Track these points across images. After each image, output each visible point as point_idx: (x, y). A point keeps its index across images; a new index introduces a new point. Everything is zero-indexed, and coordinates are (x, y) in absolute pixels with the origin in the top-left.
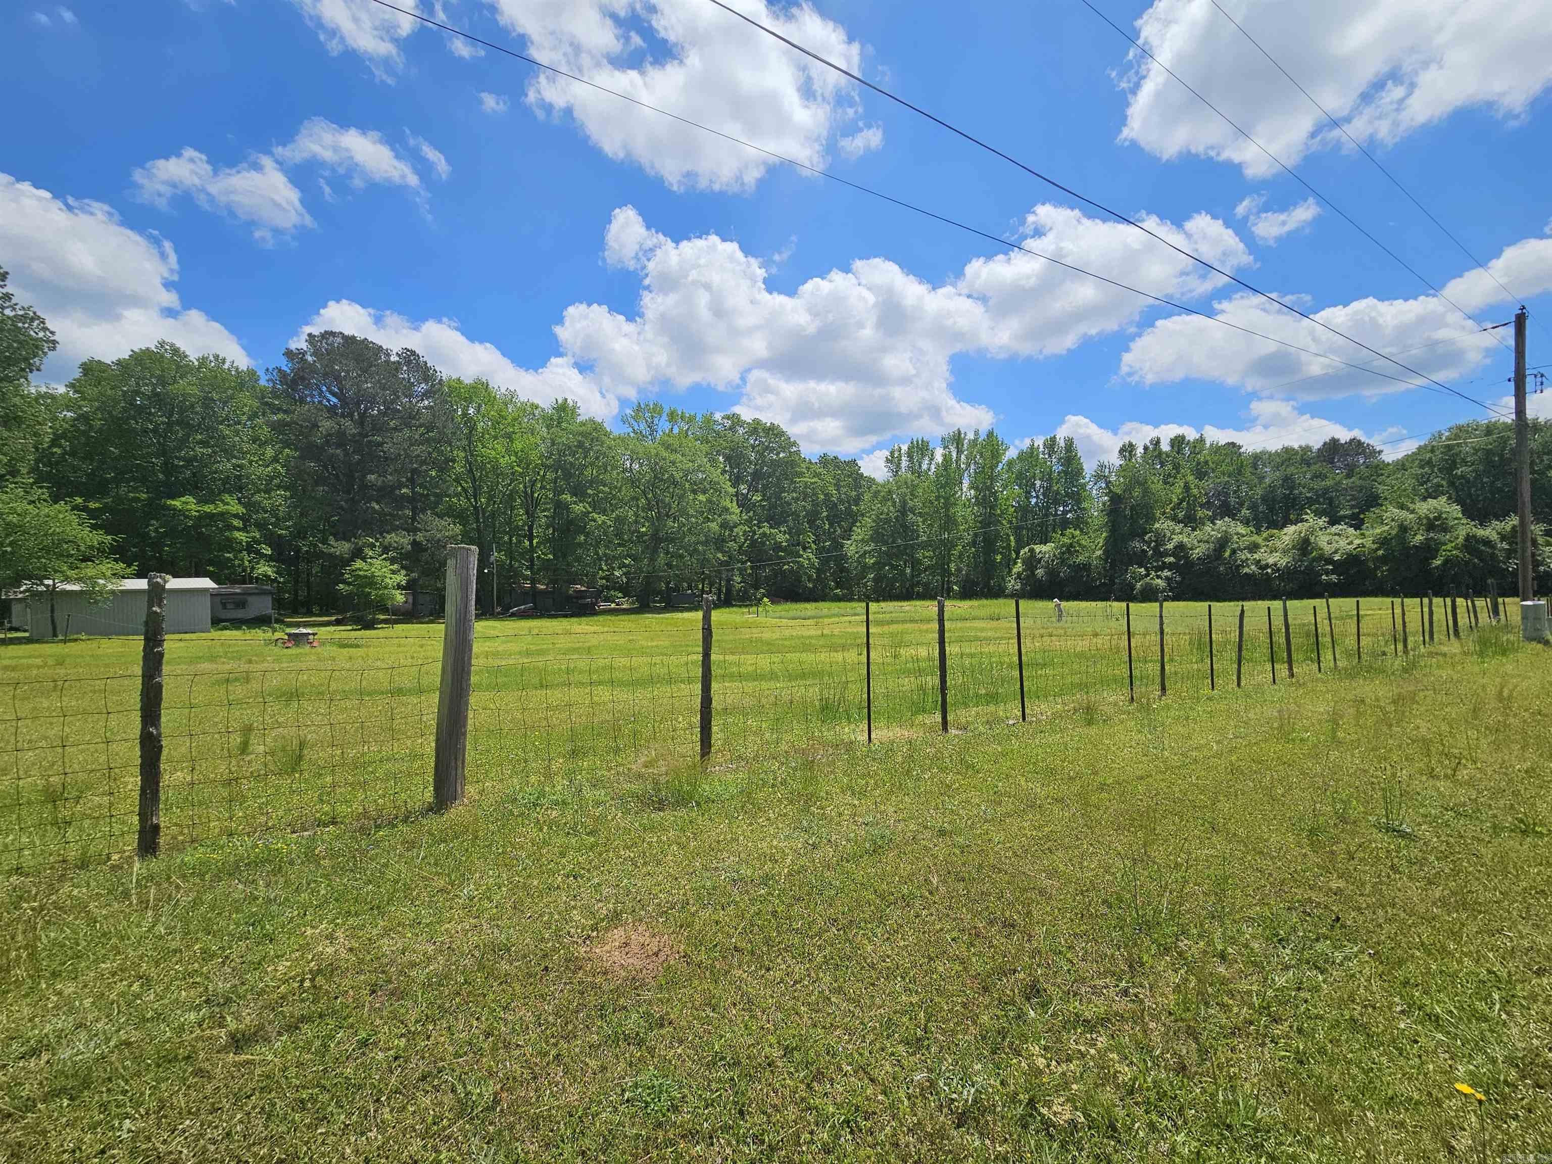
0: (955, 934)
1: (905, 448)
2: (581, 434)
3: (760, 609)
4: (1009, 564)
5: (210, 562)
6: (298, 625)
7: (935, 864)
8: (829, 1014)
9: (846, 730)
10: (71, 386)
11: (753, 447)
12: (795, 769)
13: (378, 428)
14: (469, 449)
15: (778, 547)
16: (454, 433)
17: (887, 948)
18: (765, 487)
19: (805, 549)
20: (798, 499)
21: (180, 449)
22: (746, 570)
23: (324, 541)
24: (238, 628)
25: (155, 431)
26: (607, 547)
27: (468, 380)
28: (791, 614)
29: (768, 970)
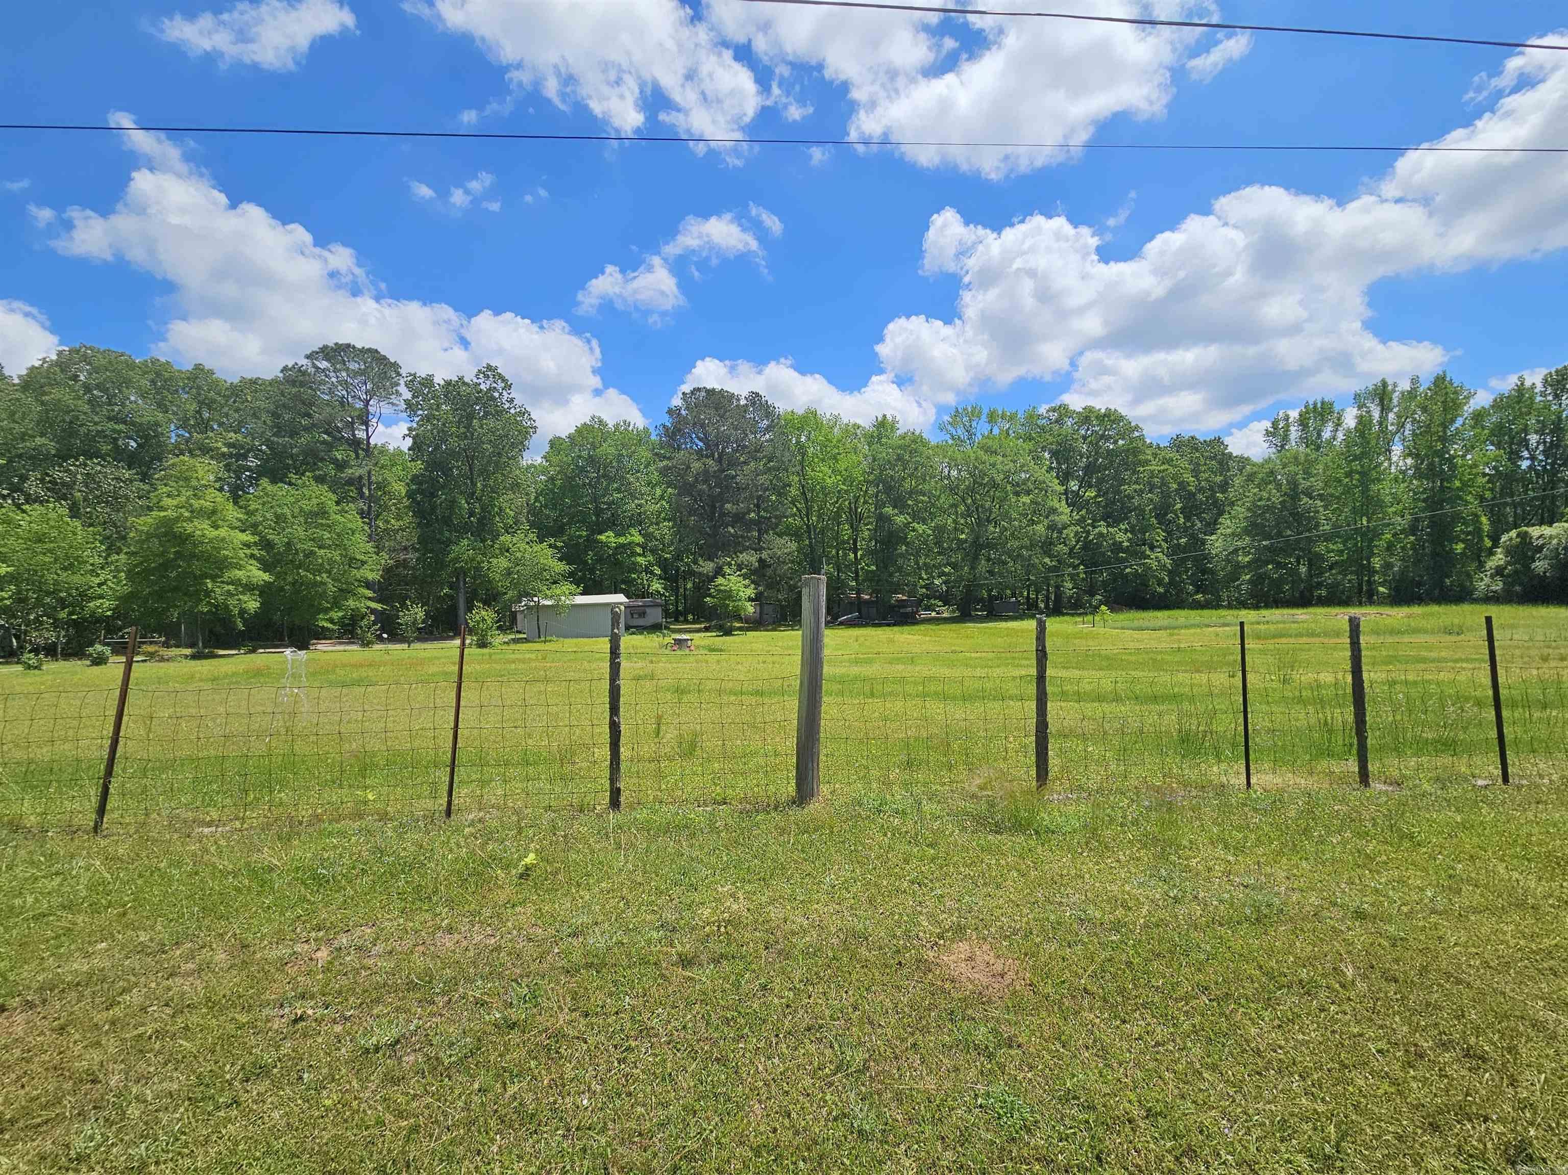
0: (1382, 1045)
1: (1294, 414)
2: (900, 447)
3: (1097, 618)
4: (1478, 555)
5: (623, 582)
6: (680, 631)
7: (1349, 952)
8: (1201, 1090)
9: (1215, 769)
10: (545, 457)
11: (1085, 438)
12: (1149, 809)
13: (733, 463)
14: (802, 474)
15: (1117, 547)
16: (790, 461)
17: (1276, 1036)
18: (1100, 481)
19: (1152, 548)
20: (1142, 491)
21: (604, 496)
22: (1078, 574)
23: (695, 562)
24: (642, 633)
25: (590, 484)
26: (927, 556)
27: (800, 411)
28: (1136, 624)
29: (1124, 1022)
